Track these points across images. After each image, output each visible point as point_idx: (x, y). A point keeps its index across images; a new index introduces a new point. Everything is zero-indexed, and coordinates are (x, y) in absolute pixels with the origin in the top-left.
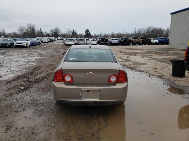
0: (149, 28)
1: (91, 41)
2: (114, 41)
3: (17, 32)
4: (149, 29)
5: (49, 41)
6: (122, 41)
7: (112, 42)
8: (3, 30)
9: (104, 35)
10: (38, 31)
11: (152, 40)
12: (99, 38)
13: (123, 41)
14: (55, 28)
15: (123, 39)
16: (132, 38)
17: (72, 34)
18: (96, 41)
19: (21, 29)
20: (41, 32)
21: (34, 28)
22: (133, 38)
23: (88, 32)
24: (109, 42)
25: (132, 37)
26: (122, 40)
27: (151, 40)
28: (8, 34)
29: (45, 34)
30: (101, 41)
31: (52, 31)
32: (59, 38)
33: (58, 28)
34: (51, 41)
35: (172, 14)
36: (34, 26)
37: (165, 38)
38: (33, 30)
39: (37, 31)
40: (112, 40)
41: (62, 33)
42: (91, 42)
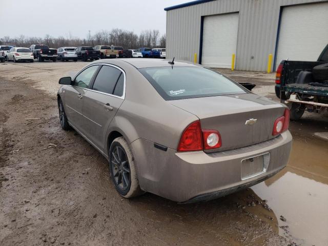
0: (114, 31)
1: (18, 51)
2: (68, 52)
4: (114, 34)
6: (83, 54)
7: (66, 56)
9: (29, 39)
11: (133, 53)
12: (35, 45)
13: (86, 53)
15: (84, 50)
16: (100, 48)
18: (30, 52)
22: (102, 48)
24: (58, 54)
25: (100, 46)
26: (83, 52)
27: (131, 52)
30: (41, 52)
35: (167, 9)
37: (151, 50)
40: (64, 51)
42: (18, 53)
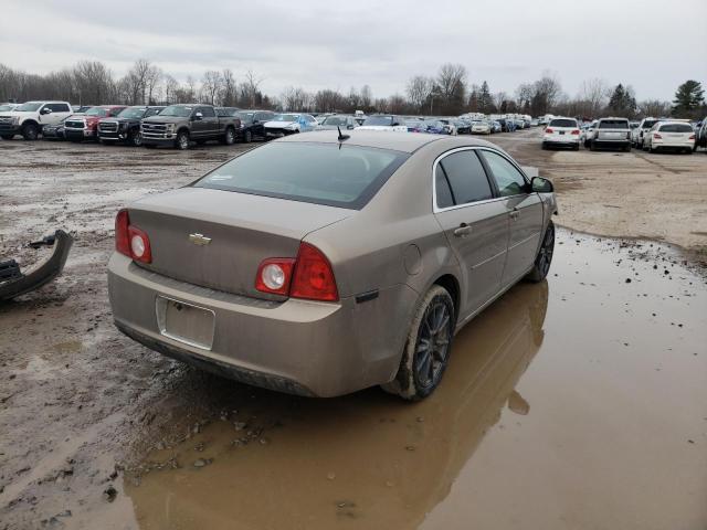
3: (405, 95)
5: (498, 127)
8: (365, 90)
10: (474, 93)
14: (540, 79)
17: (611, 103)
19: (418, 85)
20: (486, 95)
21: (462, 80)
23: (693, 95)
28: (377, 101)
29: (497, 102)
31: (525, 90)
32: (549, 117)
33: (552, 78)
34: (505, 128)
36: (462, 71)
38: (459, 87)
39: (469, 91)
41: (566, 97)
